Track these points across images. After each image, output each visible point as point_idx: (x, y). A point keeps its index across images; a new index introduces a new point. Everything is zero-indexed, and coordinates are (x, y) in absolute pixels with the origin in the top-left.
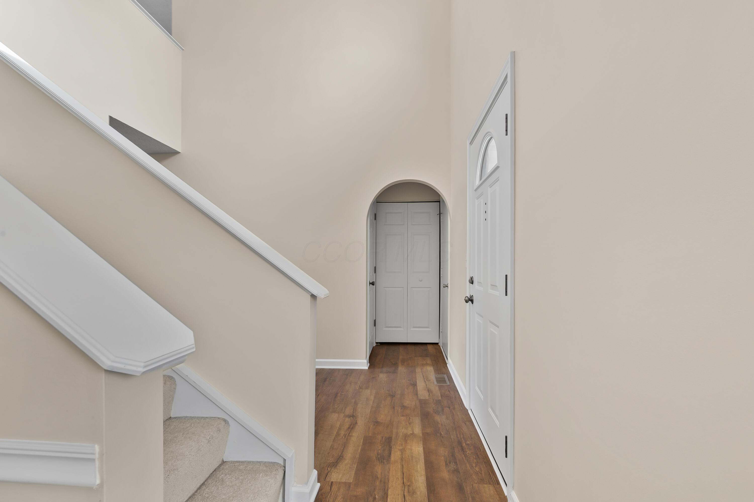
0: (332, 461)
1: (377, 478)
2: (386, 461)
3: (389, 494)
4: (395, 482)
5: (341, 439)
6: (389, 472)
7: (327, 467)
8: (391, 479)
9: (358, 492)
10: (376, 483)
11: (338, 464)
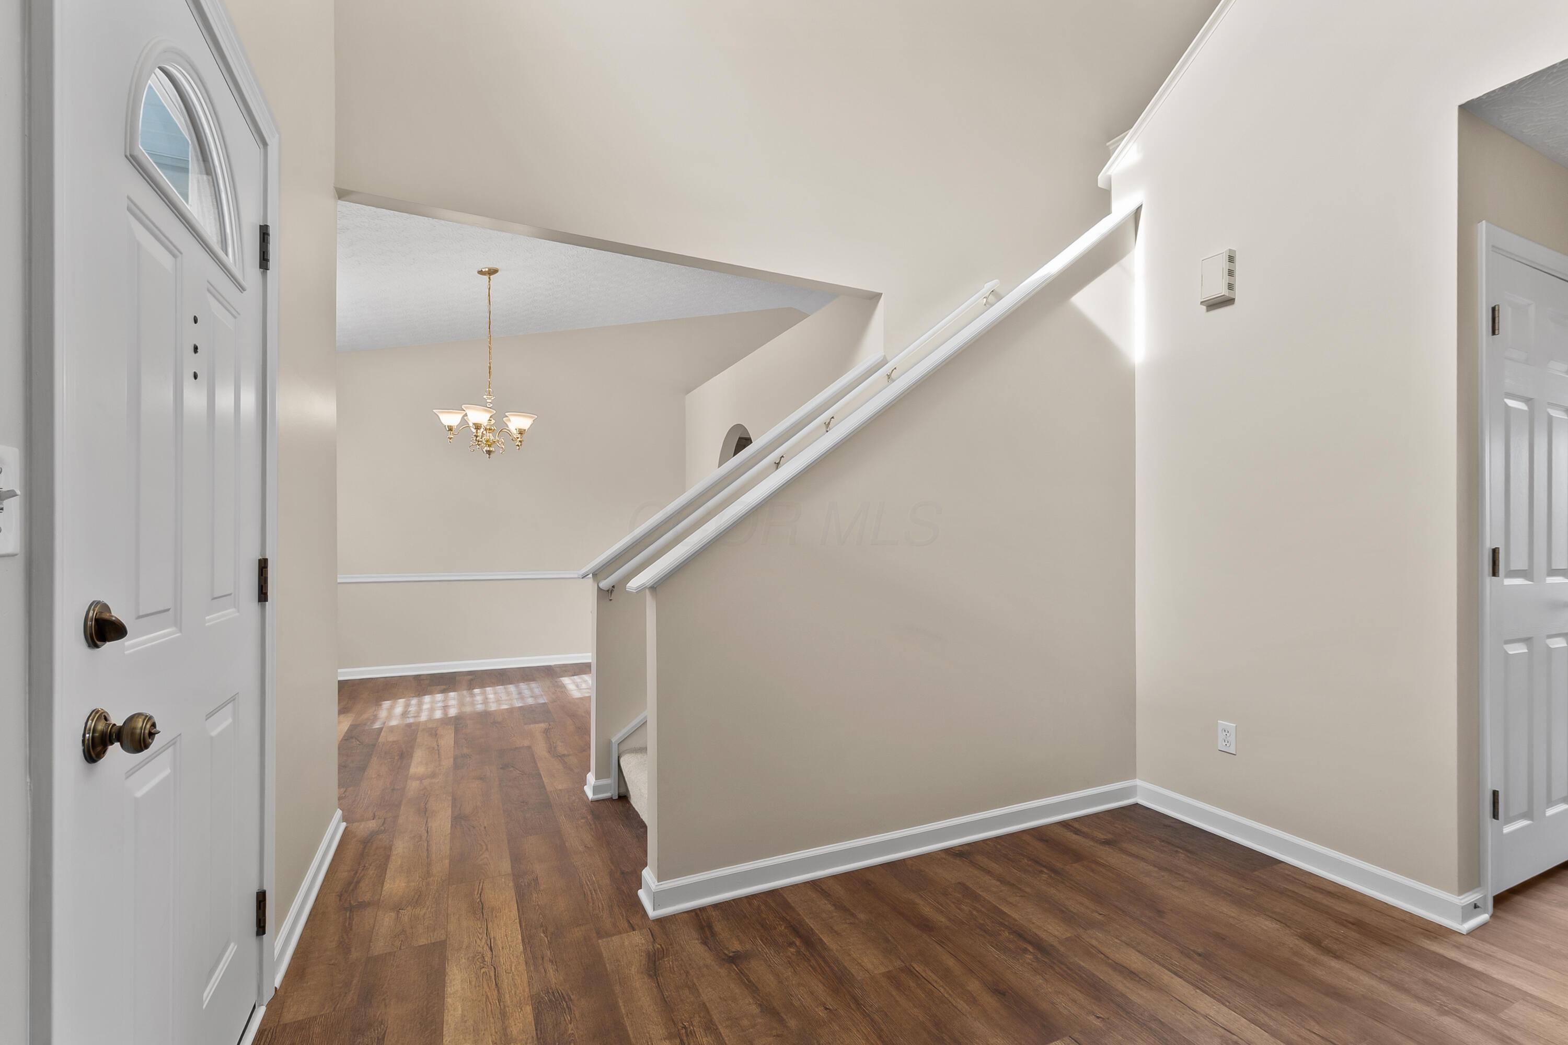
0: (664, 961)
1: (551, 961)
2: (542, 998)
3: (521, 945)
4: (513, 965)
5: (691, 1018)
6: (530, 978)
7: (664, 947)
8: (522, 967)
9: (578, 931)
10: (551, 952)
11: (647, 959)
